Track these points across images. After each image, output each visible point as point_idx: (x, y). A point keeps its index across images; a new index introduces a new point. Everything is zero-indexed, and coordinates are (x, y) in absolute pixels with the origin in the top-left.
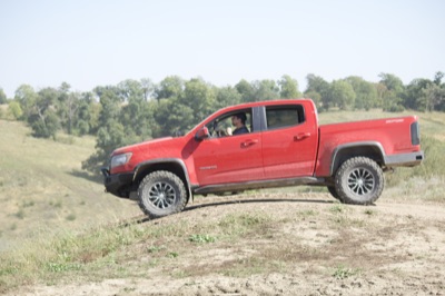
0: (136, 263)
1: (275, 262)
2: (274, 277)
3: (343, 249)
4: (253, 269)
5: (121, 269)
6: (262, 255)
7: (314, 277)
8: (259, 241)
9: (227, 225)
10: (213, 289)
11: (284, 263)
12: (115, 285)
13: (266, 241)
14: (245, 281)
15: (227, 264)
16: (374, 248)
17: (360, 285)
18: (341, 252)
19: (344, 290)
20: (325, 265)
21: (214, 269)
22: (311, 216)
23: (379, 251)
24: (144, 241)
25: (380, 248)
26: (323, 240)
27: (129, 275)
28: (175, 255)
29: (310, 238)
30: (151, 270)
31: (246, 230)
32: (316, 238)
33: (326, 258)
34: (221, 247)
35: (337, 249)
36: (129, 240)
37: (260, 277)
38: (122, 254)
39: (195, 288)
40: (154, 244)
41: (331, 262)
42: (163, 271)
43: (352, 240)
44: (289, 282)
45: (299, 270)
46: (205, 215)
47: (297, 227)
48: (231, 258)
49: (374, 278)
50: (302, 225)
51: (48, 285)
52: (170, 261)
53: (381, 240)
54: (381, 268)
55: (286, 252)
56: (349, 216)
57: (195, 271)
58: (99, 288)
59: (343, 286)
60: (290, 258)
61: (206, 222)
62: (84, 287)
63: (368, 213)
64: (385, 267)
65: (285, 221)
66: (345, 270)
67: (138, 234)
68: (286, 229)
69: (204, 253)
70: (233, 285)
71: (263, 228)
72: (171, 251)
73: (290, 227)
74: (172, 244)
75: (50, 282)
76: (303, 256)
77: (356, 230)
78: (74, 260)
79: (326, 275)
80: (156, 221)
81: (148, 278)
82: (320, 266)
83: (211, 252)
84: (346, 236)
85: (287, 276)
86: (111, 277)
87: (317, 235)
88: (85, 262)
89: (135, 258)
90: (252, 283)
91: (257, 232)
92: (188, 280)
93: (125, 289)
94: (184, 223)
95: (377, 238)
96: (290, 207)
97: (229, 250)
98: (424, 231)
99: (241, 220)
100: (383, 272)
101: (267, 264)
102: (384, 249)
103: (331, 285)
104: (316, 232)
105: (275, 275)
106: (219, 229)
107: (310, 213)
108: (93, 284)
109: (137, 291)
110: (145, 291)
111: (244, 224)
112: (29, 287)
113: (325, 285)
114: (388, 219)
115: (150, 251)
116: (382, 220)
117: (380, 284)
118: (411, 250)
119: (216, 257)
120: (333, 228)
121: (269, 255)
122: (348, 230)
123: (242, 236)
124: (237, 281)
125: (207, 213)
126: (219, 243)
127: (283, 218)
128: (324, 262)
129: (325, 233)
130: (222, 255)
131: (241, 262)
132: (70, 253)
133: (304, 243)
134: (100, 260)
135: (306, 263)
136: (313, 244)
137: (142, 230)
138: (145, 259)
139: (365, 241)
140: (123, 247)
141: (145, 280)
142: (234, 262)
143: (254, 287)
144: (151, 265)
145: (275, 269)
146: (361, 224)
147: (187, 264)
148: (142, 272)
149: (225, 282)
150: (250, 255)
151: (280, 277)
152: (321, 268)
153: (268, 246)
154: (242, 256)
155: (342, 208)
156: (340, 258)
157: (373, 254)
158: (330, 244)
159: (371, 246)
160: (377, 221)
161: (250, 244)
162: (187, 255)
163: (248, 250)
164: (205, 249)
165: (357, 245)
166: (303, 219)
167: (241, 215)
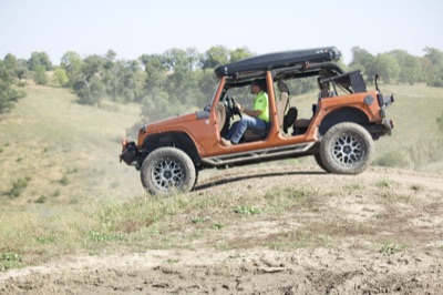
0: (180, 234)
1: (321, 236)
2: (320, 251)
3: (389, 224)
4: (299, 243)
5: (165, 240)
6: (308, 228)
7: (360, 252)
8: (305, 214)
9: (272, 197)
10: (258, 262)
11: (329, 237)
12: (159, 256)
13: (311, 214)
14: (290, 254)
15: (272, 237)
16: (420, 224)
17: (407, 262)
18: (387, 227)
19: (390, 266)
20: (371, 241)
21: (259, 242)
22: (357, 190)
23: (426, 228)
24: (188, 212)
25: (427, 224)
26: (369, 215)
27: (173, 246)
28: (219, 227)
29: (357, 212)
30: (195, 242)
31: (291, 202)
32: (361, 213)
33: (372, 233)
34: (266, 220)
35: (383, 224)
36: (174, 210)
37: (305, 251)
38: (167, 224)
39: (240, 261)
40: (199, 215)
41: (377, 237)
42: (208, 243)
43: (398, 216)
44: (335, 257)
45: (345, 245)
46: (249, 187)
47: (343, 201)
48: (276, 231)
49: (421, 256)
50: (349, 199)
51: (91, 255)
52: (215, 233)
53: (427, 216)
54: (428, 245)
55: (332, 226)
56: (396, 191)
57: (240, 244)
58: (142, 259)
59: (389, 263)
60: (336, 232)
61: (251, 194)
62: (127, 258)
63: (415, 188)
64: (432, 244)
65: (330, 195)
66: (391, 245)
67: (182, 205)
68: (332, 203)
69: (249, 225)
70: (278, 259)
71: (309, 201)
72: (216, 222)
73: (336, 201)
74: (217, 215)
75: (92, 251)
76: (349, 230)
77: (402, 205)
78: (118, 229)
79: (373, 251)
80: (201, 191)
81: (192, 250)
82: (366, 242)
83: (256, 224)
84: (392, 211)
85: (332, 251)
86: (155, 248)
87: (364, 210)
88: (128, 231)
89: (179, 229)
90: (298, 257)
91: (303, 205)
92: (233, 252)
93: (169, 261)
94: (229, 195)
95: (424, 213)
96: (336, 180)
97: (274, 223)
99: (287, 193)
100: (430, 249)
101: (313, 238)
102: (430, 225)
103: (377, 261)
104: (362, 207)
105: (321, 249)
106: (264, 201)
107: (356, 187)
108: (136, 255)
109: (181, 263)
110: (189, 263)
111: (290, 197)
112: (71, 256)
113: (372, 261)
114: (435, 195)
115: (194, 222)
116: (428, 196)
117: (427, 261)
119: (262, 230)
120: (379, 203)
121: (314, 229)
122: (393, 205)
123: (287, 208)
124: (282, 255)
125: (252, 184)
126: (264, 215)
127: (328, 191)
128: (371, 237)
129: (371, 207)
130: (267, 228)
131: (286, 235)
132: (113, 222)
133: (350, 217)
134: (144, 229)
135: (352, 238)
136: (359, 219)
137: (187, 200)
138: (189, 230)
139: (412, 217)
140: (167, 217)
141: (189, 252)
142: (279, 235)
143: (299, 262)
144: (196, 236)
145: (321, 243)
146: (407, 200)
147: (231, 236)
148: (186, 244)
149: (270, 255)
150: (295, 229)
151: (326, 251)
152: (368, 243)
153: (314, 220)
154: (287, 230)
155: (389, 183)
156: (386, 233)
157: (420, 230)
158: (376, 219)
159: (417, 222)
160: (423, 197)
161: (295, 218)
162: (231, 227)
163: (293, 223)
164: (251, 221)
165: (403, 221)
166: (349, 194)
167: (286, 188)
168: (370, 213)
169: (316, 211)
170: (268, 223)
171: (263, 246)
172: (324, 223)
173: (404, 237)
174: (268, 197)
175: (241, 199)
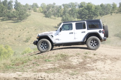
0: (28, 67)
4: (53, 71)
10: (39, 77)
12: (18, 74)
15: (49, 69)
39: (35, 76)
42: (32, 70)
44: (59, 76)
51: (3, 73)
53: (92, 63)
54: (84, 73)
58: (13, 74)
62: (10, 74)
63: (95, 54)
64: (86, 73)
66: (74, 73)
70: (45, 76)
72: (38, 64)
74: (40, 62)
77: (88, 59)
79: (69, 74)
80: (42, 53)
81: (27, 72)
85: (60, 74)
89: (29, 65)
90: (50, 76)
92: (36, 73)
98: (106, 61)
105: (57, 73)
109: (21, 76)
110: (24, 76)
114: (99, 56)
116: (97, 57)
118: (98, 67)
129: (79, 60)
130: (50, 66)
134: (21, 65)
136: (74, 64)
138: (31, 66)
139: (88, 63)
144: (31, 68)
145: (58, 71)
148: (27, 70)
149: (43, 74)
152: (71, 71)
153: (63, 64)
154: (54, 67)
155: (88, 53)
156: (78, 68)
157: (88, 68)
158: (79, 64)
159: (89, 65)
160: (95, 57)
161: (58, 63)
162: (42, 65)
163: (57, 65)
164: (47, 64)
165: (85, 64)
166: (76, 56)
167: (61, 54)
168: (78, 62)
169: (65, 61)
170: (51, 64)
171: (44, 72)
172: (65, 65)
173: (82, 70)
174: (56, 56)
175: (49, 56)
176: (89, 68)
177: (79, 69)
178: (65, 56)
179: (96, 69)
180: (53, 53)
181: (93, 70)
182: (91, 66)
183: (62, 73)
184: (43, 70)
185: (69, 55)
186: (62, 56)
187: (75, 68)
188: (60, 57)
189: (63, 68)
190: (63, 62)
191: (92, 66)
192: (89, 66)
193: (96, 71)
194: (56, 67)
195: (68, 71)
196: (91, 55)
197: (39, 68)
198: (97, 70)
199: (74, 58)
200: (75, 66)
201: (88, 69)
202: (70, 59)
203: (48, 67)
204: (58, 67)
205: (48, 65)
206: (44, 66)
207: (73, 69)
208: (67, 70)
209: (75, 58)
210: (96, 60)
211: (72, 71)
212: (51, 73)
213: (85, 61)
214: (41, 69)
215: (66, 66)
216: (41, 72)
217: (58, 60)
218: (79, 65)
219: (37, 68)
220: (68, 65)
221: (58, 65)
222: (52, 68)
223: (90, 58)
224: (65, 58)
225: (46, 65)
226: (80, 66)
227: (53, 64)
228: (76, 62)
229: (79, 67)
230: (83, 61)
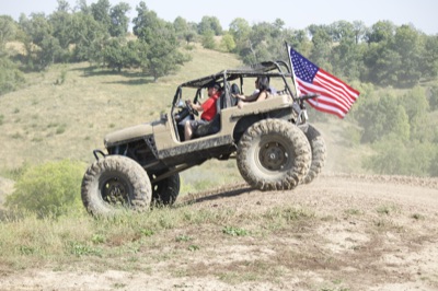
0: (156, 252)
2: (263, 287)
3: (361, 258)
8: (286, 240)
9: (271, 217)
11: (286, 271)
12: (112, 279)
15: (234, 266)
22: (354, 216)
23: (393, 265)
26: (349, 245)
28: (196, 249)
29: (338, 241)
30: (160, 264)
34: (246, 243)
37: (248, 285)
41: (335, 273)
42: (170, 266)
43: (376, 249)
45: (294, 281)
51: (55, 270)
52: (186, 255)
53: (405, 252)
56: (393, 219)
63: (416, 217)
65: (326, 219)
72: (197, 243)
73: (327, 227)
74: (205, 234)
76: (316, 262)
77: (390, 235)
82: (319, 278)
85: (275, 287)
87: (347, 239)
89: (159, 247)
92: (182, 280)
93: (116, 285)
95: (404, 248)
97: (249, 248)
99: (286, 214)
104: (348, 235)
105: (266, 284)
107: (355, 213)
108: (93, 275)
109: (125, 288)
110: (133, 288)
111: (287, 217)
114: (432, 226)
116: (424, 227)
118: (424, 267)
120: (367, 232)
122: (382, 236)
127: (329, 214)
130: (239, 252)
133: (328, 246)
136: (335, 249)
138: (168, 249)
139: (389, 251)
145: (271, 277)
152: (321, 280)
153: (291, 248)
154: (255, 257)
155: (390, 209)
156: (350, 269)
157: (386, 268)
158: (352, 251)
159: (390, 258)
160: (418, 228)
161: (274, 244)
162: (208, 249)
163: (266, 250)
164: (229, 244)
165: (377, 255)
166: (345, 219)
167: (286, 208)
168: (351, 244)
169: (299, 237)
170: (245, 248)
171: (215, 274)
172: (298, 252)
173: (362, 276)
174: (268, 216)
175: (241, 216)
176: (390, 269)
177: (350, 273)
178: (302, 219)
179: (417, 277)
180: (258, 203)
181: (407, 277)
182: (398, 261)
183: (286, 283)
184: (211, 269)
185: (319, 214)
186: (292, 216)
187: (336, 268)
188: (284, 221)
189: (290, 266)
190: (294, 241)
191: (403, 262)
192: (392, 262)
193: (419, 283)
194: (264, 257)
195: (308, 278)
196: (403, 221)
197: (198, 258)
198: (423, 279)
199: (334, 227)
200: (339, 258)
201: (385, 272)
202: (320, 230)
203: (232, 256)
204: (272, 258)
205: (232, 248)
206: (217, 251)
207: (328, 271)
208: (305, 273)
209: (340, 226)
210: (421, 240)
211: (325, 278)
212: (241, 281)
213: (376, 242)
214: (206, 263)
215: (301, 256)
216: (204, 275)
217: (274, 233)
218: (354, 257)
219: (191, 258)
220: (310, 255)
221: (271, 252)
222: (246, 263)
223: (399, 229)
224: (302, 225)
225: (223, 249)
226: (357, 261)
227: (252, 247)
228: (342, 243)
229: (353, 266)
230: (369, 240)
